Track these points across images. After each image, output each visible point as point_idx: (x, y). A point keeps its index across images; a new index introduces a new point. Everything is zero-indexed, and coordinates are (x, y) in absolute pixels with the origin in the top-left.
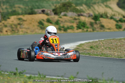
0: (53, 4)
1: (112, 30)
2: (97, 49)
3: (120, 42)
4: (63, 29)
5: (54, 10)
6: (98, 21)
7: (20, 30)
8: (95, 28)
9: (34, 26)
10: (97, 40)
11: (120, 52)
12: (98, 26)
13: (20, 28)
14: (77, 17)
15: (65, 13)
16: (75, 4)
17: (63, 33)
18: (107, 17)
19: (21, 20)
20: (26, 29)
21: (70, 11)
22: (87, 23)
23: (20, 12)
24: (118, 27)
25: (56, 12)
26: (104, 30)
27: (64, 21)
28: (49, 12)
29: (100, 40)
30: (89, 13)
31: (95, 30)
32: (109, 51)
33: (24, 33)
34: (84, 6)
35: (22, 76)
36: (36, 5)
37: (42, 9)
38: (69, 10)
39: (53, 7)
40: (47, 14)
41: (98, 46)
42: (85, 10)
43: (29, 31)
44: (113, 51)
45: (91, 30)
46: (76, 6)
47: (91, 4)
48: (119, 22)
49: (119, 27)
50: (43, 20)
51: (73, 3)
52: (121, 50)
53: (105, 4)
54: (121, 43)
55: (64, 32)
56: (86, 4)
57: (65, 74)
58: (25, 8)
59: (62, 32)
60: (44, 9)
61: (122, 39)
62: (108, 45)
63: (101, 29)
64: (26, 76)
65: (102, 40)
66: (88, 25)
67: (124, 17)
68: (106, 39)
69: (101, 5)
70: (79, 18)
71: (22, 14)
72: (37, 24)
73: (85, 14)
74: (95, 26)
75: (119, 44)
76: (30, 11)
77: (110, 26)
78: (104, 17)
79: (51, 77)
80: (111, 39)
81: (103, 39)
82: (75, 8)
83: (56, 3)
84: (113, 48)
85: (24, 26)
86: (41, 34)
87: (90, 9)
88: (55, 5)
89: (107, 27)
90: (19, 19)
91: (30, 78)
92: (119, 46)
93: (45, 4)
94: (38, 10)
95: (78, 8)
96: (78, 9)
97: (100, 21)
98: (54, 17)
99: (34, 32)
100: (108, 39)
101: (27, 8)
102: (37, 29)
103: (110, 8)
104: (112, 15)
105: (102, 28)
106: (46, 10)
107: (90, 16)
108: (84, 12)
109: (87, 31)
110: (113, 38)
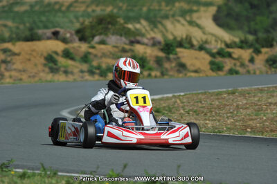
0: (77, 18)
1: (201, 75)
2: (169, 114)
3: (218, 99)
4: (97, 71)
5: (78, 32)
6: (173, 54)
7: (7, 74)
8: (167, 70)
9: (36, 65)
10: (170, 95)
11: (219, 121)
12: (173, 65)
13: (6, 70)
14: (127, 47)
15: (103, 37)
16: (124, 19)
17: (98, 80)
18: (192, 46)
19: (9, 53)
20: (20, 71)
21: (113, 34)
22: (148, 59)
23: (7, 35)
24: (213, 66)
25: (83, 36)
26: (186, 75)
27: (99, 54)
28: (68, 35)
29: (176, 94)
30: (153, 38)
31: (167, 75)
32: (196, 119)
33: (15, 80)
34: (144, 22)
35: (6, 171)
36: (41, 21)
37: (53, 30)
38: (111, 31)
39: (77, 26)
40: (64, 41)
41: (171, 107)
42: (146, 30)
43: (24, 77)
44: (204, 118)
45: (158, 74)
46: (126, 23)
47: (159, 19)
48: (217, 56)
49: (216, 67)
50: (56, 53)
51: (119, 17)
52: (220, 116)
53: (188, 18)
54: (220, 101)
55: (101, 78)
56: (147, 19)
57: (98, 167)
58: (18, 28)
59: (97, 77)
60: (58, 29)
61: (223, 92)
62: (193, 105)
63: (179, 71)
64: (16, 172)
65: (180, 96)
66: (152, 64)
67: (228, 46)
68: (188, 93)
69: (179, 21)
70: (132, 48)
71: (11, 40)
72: (43, 61)
73: (145, 40)
74: (167, 65)
75: (217, 103)
76: (28, 33)
77: (198, 64)
78: (186, 45)
79: (68, 174)
80: (200, 92)
81: (182, 94)
82: (124, 27)
83: (82, 16)
84: (203, 112)
85: (15, 67)
86: (50, 82)
87: (155, 30)
88: (81, 20)
89: (192, 68)
90: (5, 51)
91: (23, 176)
92: (215, 108)
93: (59, 19)
94: (45, 31)
95: (130, 26)
96: (129, 29)
97: (176, 54)
98: (80, 47)
99: (37, 79)
100: (192, 94)
101: (22, 27)
102: (44, 71)
103: (198, 26)
104: (202, 41)
105: (181, 69)
106: (62, 31)
107: (155, 43)
108: (143, 35)
109: (149, 75)
110: (203, 91)
